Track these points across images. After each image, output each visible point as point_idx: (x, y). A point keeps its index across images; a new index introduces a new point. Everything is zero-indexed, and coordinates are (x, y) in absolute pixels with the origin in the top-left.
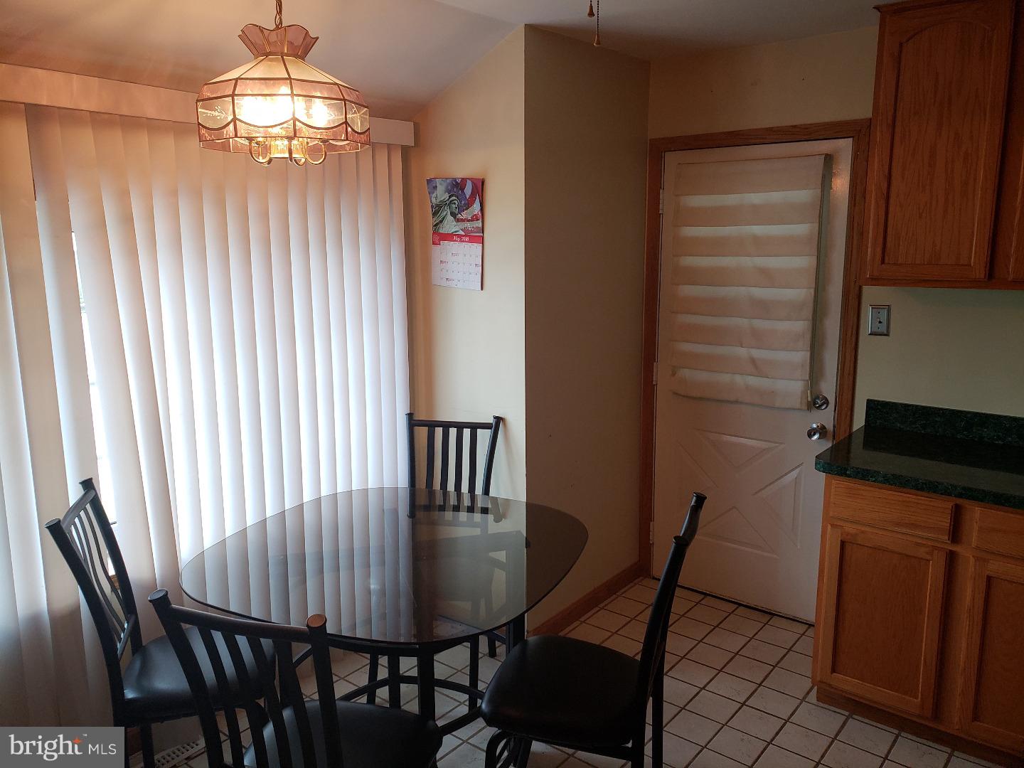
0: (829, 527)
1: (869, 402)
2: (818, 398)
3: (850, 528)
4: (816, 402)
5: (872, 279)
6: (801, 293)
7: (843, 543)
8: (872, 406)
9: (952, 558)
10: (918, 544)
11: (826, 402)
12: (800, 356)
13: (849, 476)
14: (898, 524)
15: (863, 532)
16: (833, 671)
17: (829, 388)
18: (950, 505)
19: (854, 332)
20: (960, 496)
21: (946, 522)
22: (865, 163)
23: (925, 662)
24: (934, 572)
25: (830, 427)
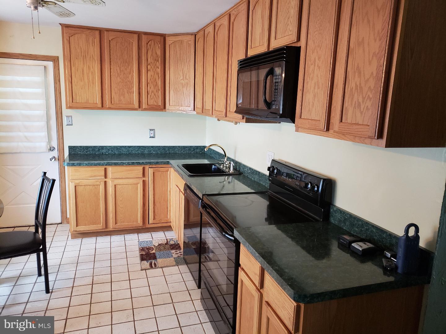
0: (70, 182)
1: (69, 147)
2: (51, 148)
3: (77, 181)
4: (51, 149)
5: (70, 107)
6: (42, 112)
7: (75, 186)
8: (70, 148)
9: (105, 182)
10: (97, 181)
11: (54, 148)
12: (44, 134)
13: (75, 166)
14: (91, 177)
15: (81, 182)
16: (77, 226)
17: (55, 144)
18: (104, 168)
19: (61, 125)
20: (106, 165)
21: (103, 173)
22: (58, 71)
23: (102, 213)
24: (102, 187)
25: (57, 157)
